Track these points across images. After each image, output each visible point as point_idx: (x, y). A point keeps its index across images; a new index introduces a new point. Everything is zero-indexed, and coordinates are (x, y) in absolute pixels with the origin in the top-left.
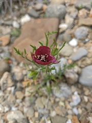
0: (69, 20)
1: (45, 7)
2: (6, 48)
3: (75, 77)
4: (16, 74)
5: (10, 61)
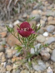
0: (42, 22)
2: (4, 39)
3: (48, 55)
4: (8, 54)
5: (5, 46)
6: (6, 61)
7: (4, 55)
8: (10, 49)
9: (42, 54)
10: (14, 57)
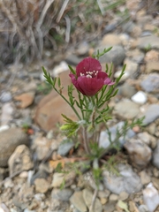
1: (92, 51)
2: (26, 112)
3: (146, 150)
4: (39, 149)
5: (30, 131)
6: (35, 169)
7: (27, 152)
8: (44, 139)
9: (130, 149)
10: (54, 157)
